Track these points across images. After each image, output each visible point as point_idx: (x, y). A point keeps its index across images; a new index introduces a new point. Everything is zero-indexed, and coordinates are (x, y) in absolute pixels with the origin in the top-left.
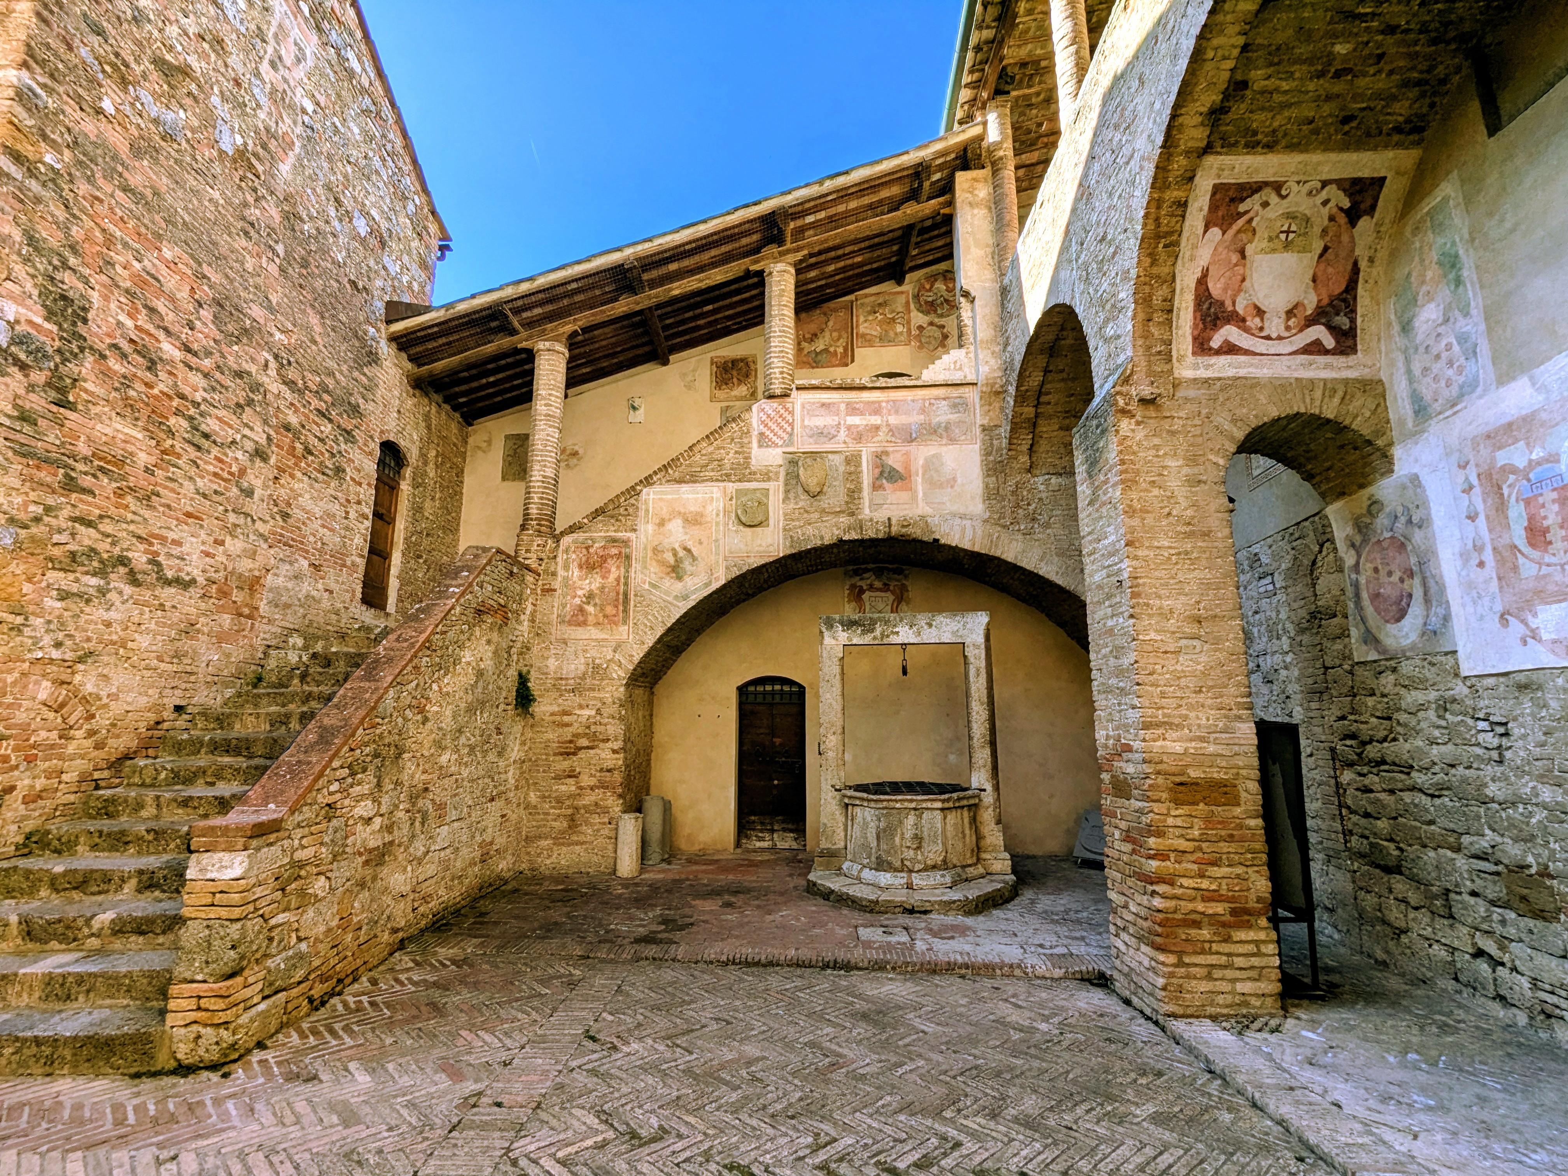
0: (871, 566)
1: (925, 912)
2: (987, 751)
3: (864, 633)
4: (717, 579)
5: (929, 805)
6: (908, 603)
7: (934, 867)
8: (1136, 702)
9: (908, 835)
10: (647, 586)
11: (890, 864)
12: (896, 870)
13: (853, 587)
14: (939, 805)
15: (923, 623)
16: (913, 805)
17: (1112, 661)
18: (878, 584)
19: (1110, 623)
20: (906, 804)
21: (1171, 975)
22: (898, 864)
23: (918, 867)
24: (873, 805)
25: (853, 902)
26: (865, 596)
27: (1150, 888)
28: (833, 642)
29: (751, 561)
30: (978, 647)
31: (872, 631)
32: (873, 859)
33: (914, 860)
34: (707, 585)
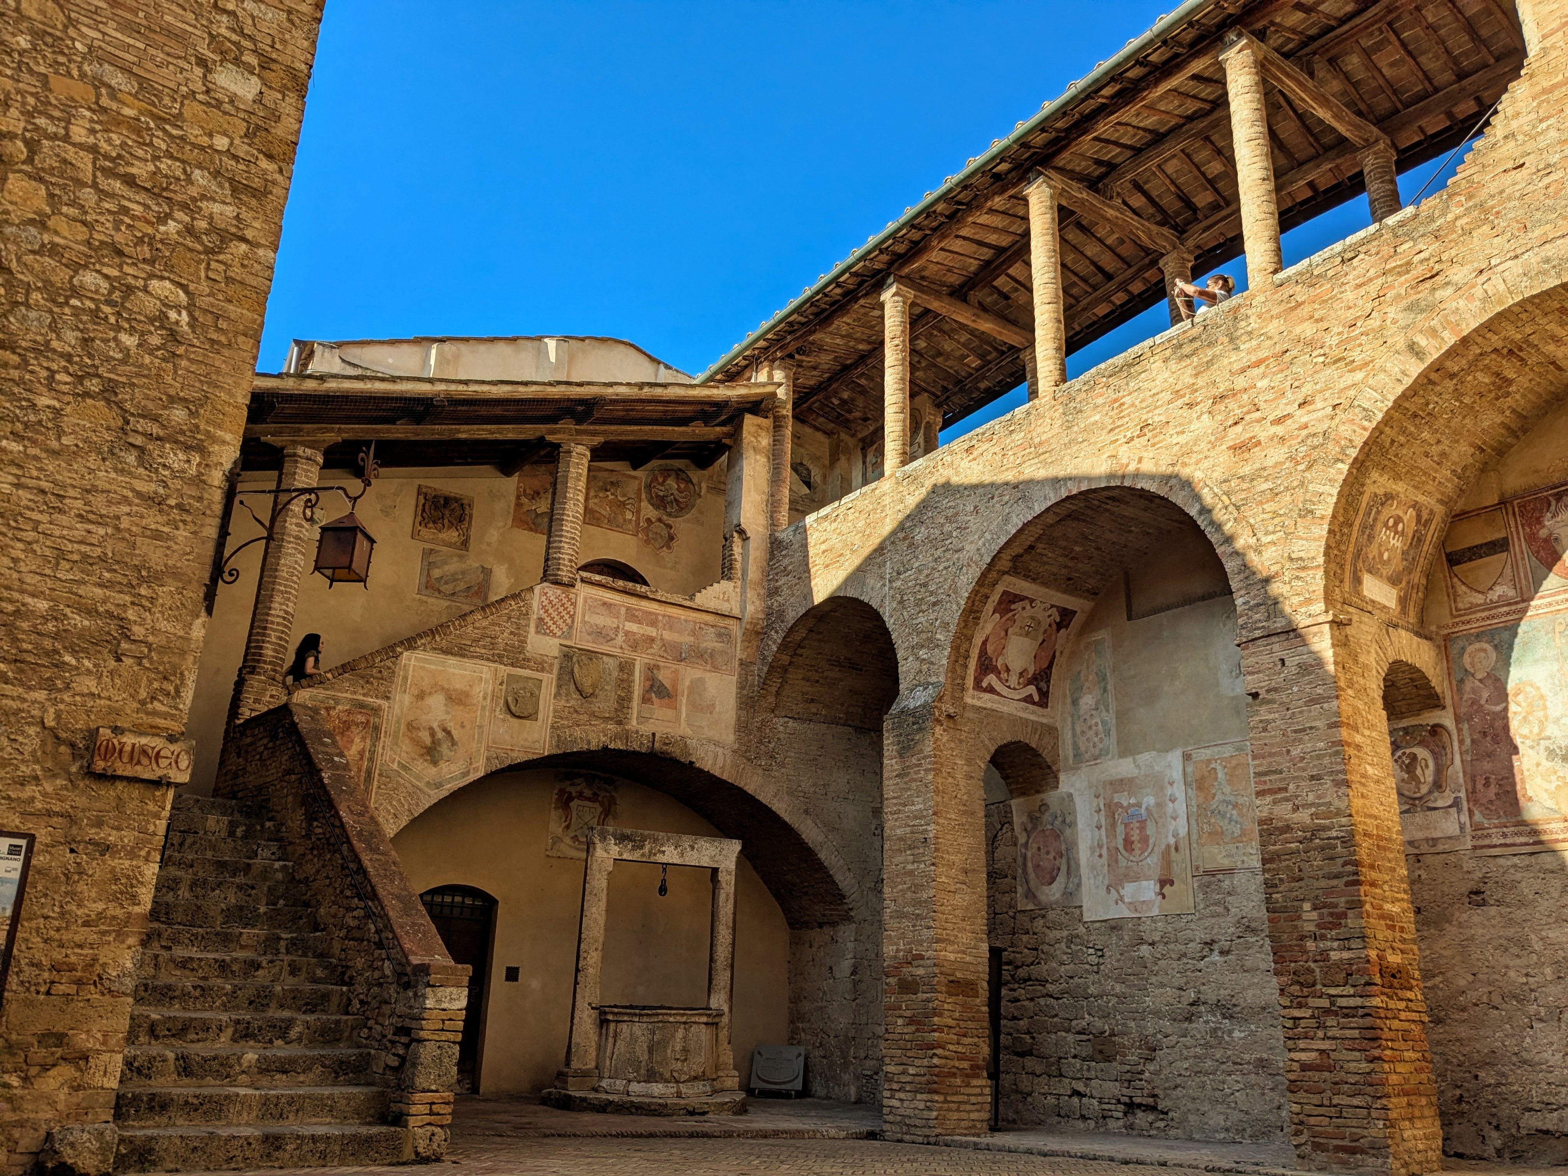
0: (584, 771)
1: (704, 1113)
2: (728, 973)
3: (634, 848)
4: (476, 770)
5: (697, 1019)
6: (614, 818)
7: (695, 1078)
8: (932, 924)
9: (678, 1048)
10: (395, 766)
11: (661, 1075)
12: (667, 1081)
13: (562, 792)
14: (704, 1019)
15: (686, 845)
16: (684, 1019)
17: (909, 895)
18: (587, 793)
19: (910, 867)
20: (679, 1018)
21: (941, 1109)
22: (667, 1075)
23: (684, 1077)
24: (645, 1019)
25: (637, 1108)
26: (573, 805)
27: (931, 1052)
28: (605, 855)
29: (514, 755)
30: (729, 873)
31: (642, 847)
32: (643, 1072)
33: (680, 1072)
34: (465, 774)
